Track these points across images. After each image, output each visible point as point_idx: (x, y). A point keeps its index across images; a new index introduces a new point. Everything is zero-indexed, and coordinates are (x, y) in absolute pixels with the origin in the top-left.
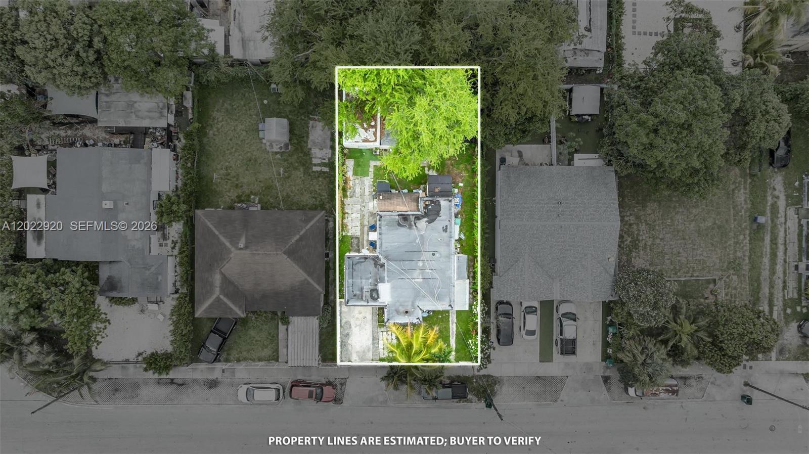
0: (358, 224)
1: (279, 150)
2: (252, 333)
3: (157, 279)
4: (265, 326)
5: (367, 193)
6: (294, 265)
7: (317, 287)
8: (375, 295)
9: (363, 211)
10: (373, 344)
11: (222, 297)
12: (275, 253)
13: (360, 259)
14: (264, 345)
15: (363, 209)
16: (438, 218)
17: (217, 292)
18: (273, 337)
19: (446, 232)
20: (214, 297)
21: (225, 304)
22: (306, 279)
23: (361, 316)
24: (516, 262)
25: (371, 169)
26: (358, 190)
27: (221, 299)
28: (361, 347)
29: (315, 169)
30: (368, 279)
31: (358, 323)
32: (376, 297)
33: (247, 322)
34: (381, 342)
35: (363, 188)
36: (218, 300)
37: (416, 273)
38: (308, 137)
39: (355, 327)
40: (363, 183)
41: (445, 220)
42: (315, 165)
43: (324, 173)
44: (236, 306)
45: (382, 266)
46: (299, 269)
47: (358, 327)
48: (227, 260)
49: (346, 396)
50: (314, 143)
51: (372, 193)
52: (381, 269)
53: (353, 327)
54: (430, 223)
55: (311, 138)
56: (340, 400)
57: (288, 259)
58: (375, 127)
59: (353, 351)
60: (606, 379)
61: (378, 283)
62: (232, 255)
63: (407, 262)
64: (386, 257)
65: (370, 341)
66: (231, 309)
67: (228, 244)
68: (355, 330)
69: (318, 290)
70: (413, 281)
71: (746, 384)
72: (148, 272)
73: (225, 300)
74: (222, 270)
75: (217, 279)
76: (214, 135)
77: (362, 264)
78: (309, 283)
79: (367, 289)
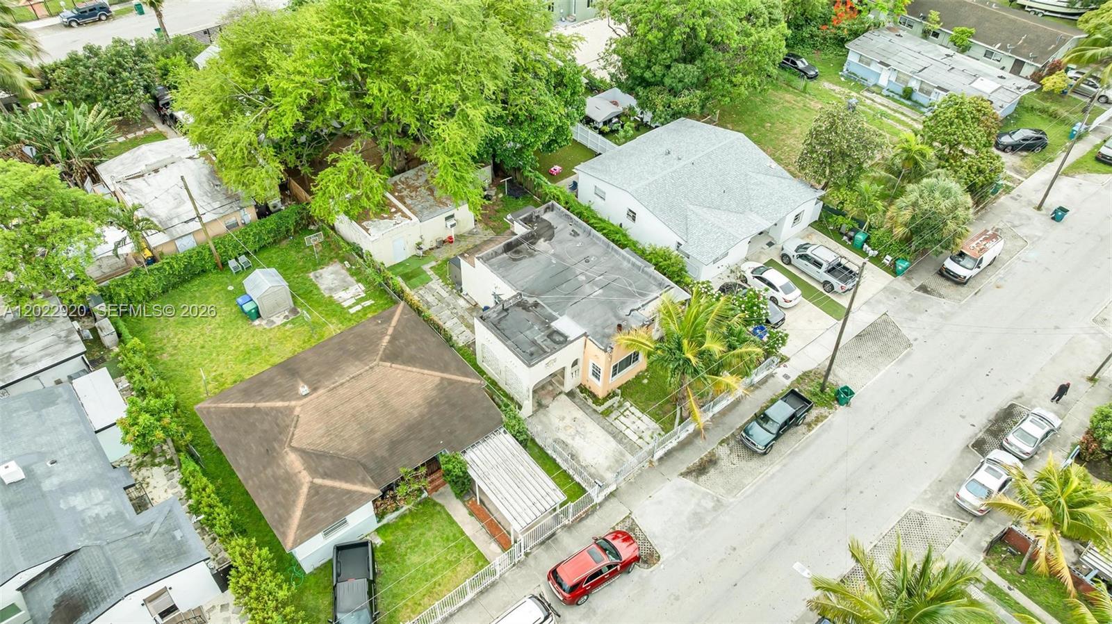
0: (464, 328)
1: (285, 320)
2: (414, 559)
3: (174, 538)
4: (430, 534)
5: (445, 294)
6: (409, 368)
7: (469, 380)
8: (557, 338)
9: (457, 313)
10: (620, 442)
11: (319, 481)
12: (367, 368)
13: (499, 314)
14: (450, 563)
15: (455, 311)
16: (555, 230)
17: (305, 478)
18: (456, 539)
19: (578, 235)
20: (305, 490)
21: (333, 489)
22: (442, 379)
23: (568, 421)
24: (686, 218)
25: (430, 273)
26: (430, 298)
27: (321, 486)
28: (606, 457)
29: (352, 311)
30: (531, 328)
31: (572, 431)
32: (562, 339)
33: (393, 549)
34: (627, 432)
35: (435, 294)
36: (315, 490)
37: (587, 288)
38: (318, 289)
39: (573, 439)
40: (430, 289)
41: (565, 227)
42: (350, 307)
43: (369, 307)
44: (355, 484)
45: (536, 305)
46: (422, 371)
47: (577, 438)
48: (293, 424)
49: (654, 542)
50: (331, 289)
51: (451, 291)
52: (538, 309)
53: (569, 441)
54: (550, 240)
55: (322, 287)
56: (651, 555)
57: (393, 365)
58: (398, 210)
59: (602, 473)
60: (923, 289)
61: (549, 323)
62: (297, 411)
63: (564, 285)
64: (532, 294)
65: (613, 443)
66: (348, 492)
67: (279, 404)
68: (577, 444)
69: (473, 384)
70: (591, 296)
71: (1039, 208)
72: (147, 538)
73: (329, 483)
74: (294, 444)
75: (293, 461)
76: (172, 355)
77: (507, 318)
78: (451, 382)
79: (541, 337)
